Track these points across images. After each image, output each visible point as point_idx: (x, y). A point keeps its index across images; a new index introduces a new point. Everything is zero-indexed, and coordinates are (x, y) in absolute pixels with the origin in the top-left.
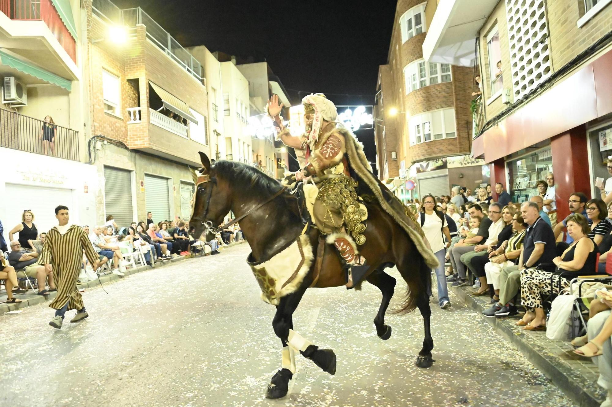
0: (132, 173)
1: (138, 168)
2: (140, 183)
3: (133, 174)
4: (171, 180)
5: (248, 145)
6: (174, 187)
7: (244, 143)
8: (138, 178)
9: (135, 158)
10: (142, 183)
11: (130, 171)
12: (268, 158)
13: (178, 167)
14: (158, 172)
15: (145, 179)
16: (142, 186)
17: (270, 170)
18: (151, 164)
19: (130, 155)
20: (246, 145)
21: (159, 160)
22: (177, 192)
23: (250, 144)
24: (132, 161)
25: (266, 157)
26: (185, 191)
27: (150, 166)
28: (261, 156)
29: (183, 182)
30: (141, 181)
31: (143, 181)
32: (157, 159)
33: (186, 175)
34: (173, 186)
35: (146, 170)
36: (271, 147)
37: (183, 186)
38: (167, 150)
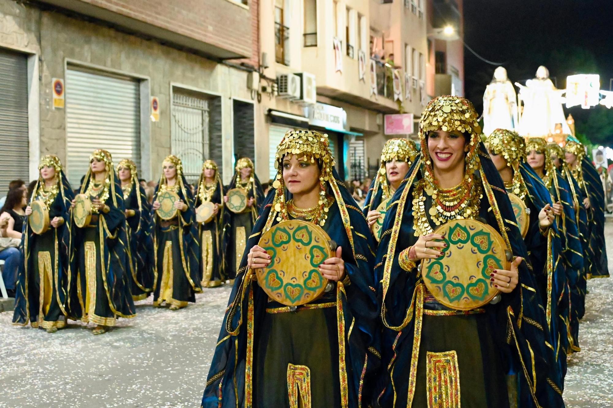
0: (30, 61)
1: (48, 50)
2: (53, 85)
3: (34, 65)
4: (146, 82)
5: (360, 16)
6: (155, 102)
7: (348, 9)
8: (46, 73)
9: (39, 23)
10: (58, 84)
11: (25, 56)
12: (409, 49)
13: (167, 54)
14: (109, 62)
15: (67, 76)
16: (59, 92)
17: (413, 75)
18: (88, 42)
19: (23, 15)
20: (353, 15)
21: (112, 32)
22: (161, 113)
23: (365, 11)
24: (29, 30)
25: (406, 45)
26: (187, 112)
27: (86, 47)
28: (392, 41)
29: (177, 90)
30: (54, 80)
31: (62, 81)
32: (105, 30)
33: (189, 74)
34: (152, 98)
35: (72, 54)
36: (421, 23)
37: (183, 99)
38: (123, 6)
